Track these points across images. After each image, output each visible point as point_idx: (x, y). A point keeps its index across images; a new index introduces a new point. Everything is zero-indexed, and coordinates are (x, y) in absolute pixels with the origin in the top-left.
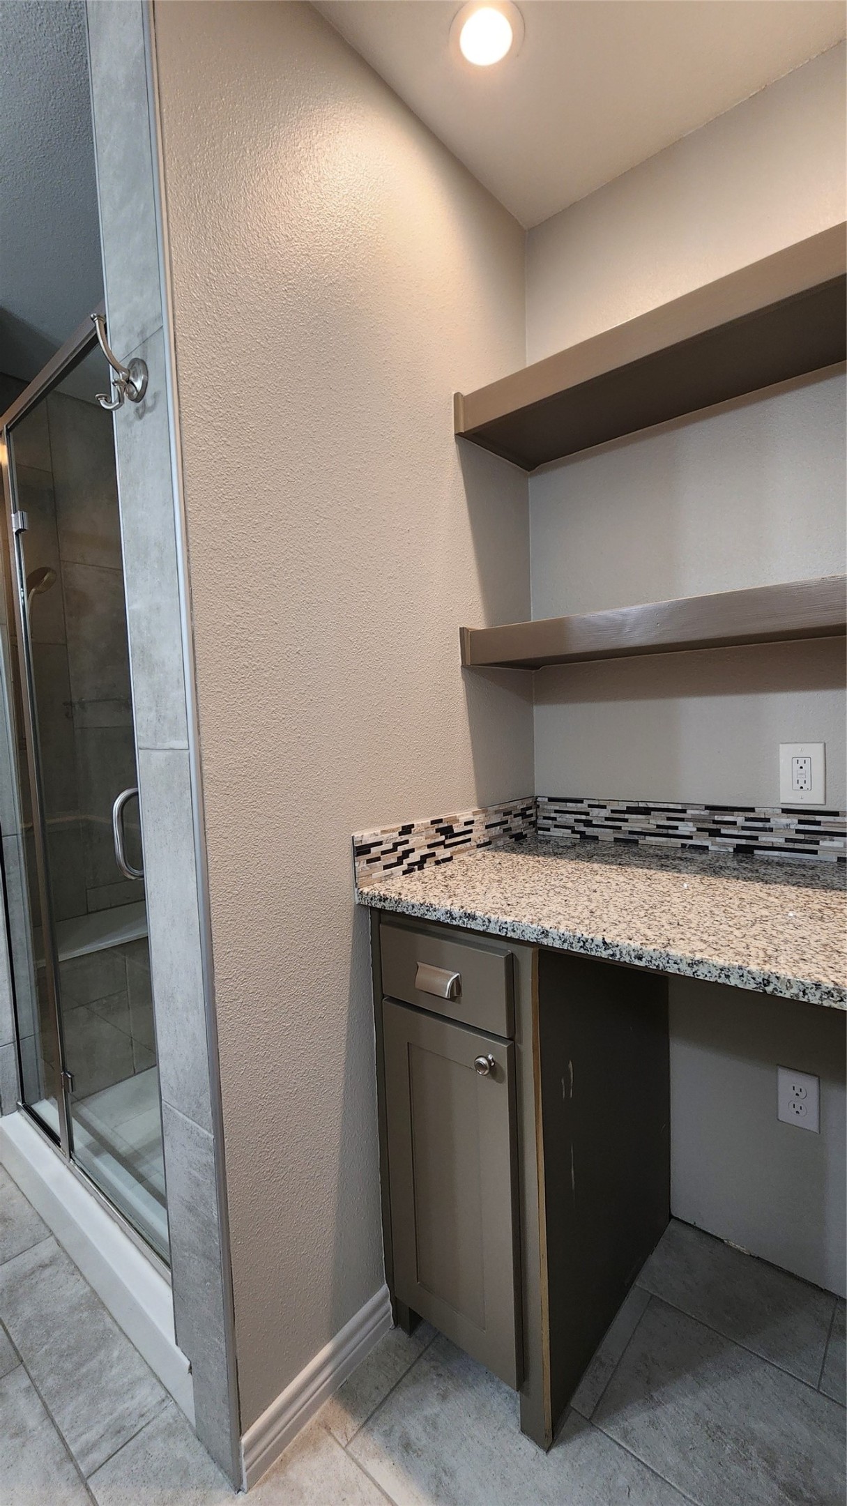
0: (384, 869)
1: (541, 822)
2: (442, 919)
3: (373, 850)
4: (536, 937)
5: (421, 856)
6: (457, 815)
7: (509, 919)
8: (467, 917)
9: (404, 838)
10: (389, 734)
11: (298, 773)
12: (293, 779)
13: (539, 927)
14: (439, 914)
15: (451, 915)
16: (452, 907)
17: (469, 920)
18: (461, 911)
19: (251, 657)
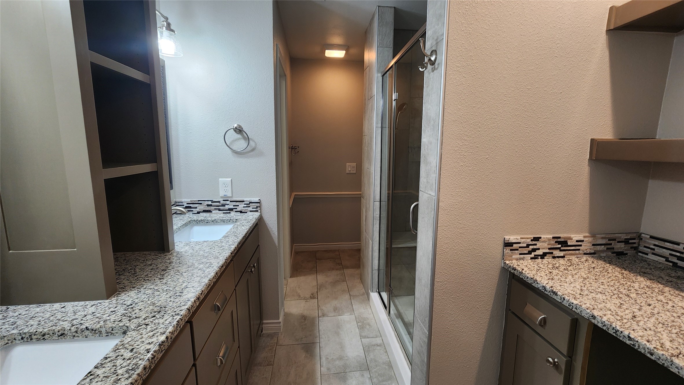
0: (519, 255)
1: (641, 248)
2: (540, 288)
3: (514, 245)
4: (588, 317)
5: (543, 253)
6: (572, 236)
7: (575, 302)
8: (553, 293)
9: (534, 242)
10: (533, 193)
11: (480, 208)
12: (477, 211)
13: (591, 313)
14: (539, 286)
15: (545, 289)
16: (547, 285)
17: (553, 294)
18: (550, 289)
19: (464, 161)
